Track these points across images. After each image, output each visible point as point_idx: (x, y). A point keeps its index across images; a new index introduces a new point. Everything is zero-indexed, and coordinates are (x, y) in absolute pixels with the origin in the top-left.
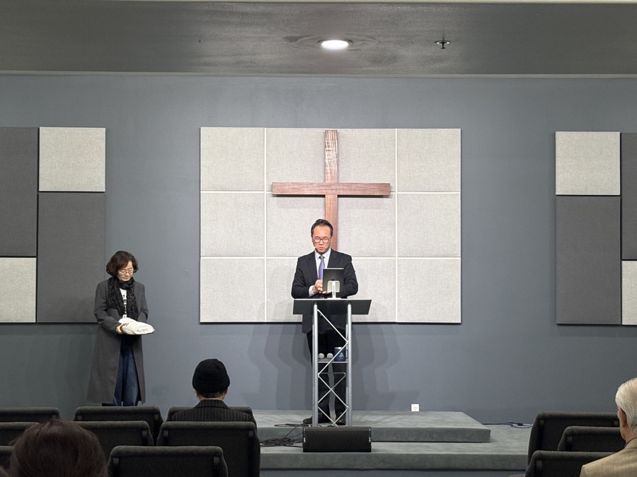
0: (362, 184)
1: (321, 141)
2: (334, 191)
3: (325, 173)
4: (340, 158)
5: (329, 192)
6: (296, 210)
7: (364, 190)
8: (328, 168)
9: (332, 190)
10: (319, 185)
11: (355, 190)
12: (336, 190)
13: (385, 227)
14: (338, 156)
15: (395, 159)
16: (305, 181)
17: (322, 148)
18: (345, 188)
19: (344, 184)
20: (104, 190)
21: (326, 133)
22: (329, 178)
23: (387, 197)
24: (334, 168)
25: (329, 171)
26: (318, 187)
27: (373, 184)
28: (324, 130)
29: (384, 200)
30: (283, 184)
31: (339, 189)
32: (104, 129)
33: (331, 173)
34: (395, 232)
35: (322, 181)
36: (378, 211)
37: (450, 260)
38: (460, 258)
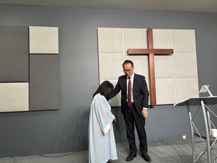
6: (137, 61)
13: (171, 67)
15: (172, 41)
20: (58, 53)
22: (150, 47)
32: (57, 28)
36: (167, 60)
37: (194, 79)
38: (197, 78)
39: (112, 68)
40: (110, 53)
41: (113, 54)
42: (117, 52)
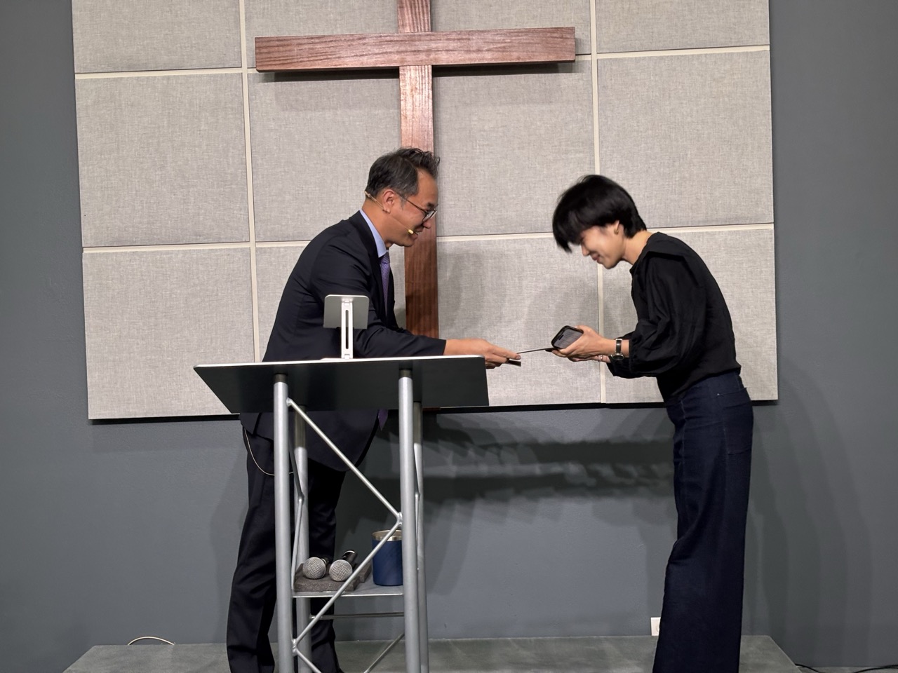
0: (498, 33)
2: (423, 56)
3: (397, 9)
5: (409, 58)
6: (328, 115)
7: (504, 49)
9: (417, 52)
10: (383, 41)
11: (479, 51)
12: (429, 51)
13: (567, 152)
18: (452, 45)
19: (448, 36)
22: (409, 22)
23: (569, 67)
26: (380, 44)
27: (528, 32)
29: (563, 78)
30: (285, 42)
31: (437, 51)
33: (414, 6)
36: (545, 107)
37: (745, 232)
38: (772, 227)
39: (162, 167)
40: (152, 66)
41: (168, 78)
42: (195, 63)
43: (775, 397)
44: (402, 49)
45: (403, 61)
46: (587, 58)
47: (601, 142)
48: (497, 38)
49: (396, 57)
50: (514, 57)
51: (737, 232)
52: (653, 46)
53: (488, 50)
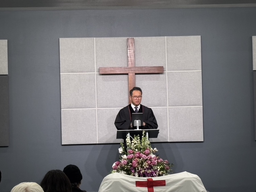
0: (148, 67)
1: (125, 44)
3: (128, 62)
4: (136, 53)
5: (131, 72)
7: (149, 70)
8: (129, 59)
9: (132, 70)
10: (125, 68)
11: (144, 70)
12: (134, 70)
14: (134, 52)
15: (165, 53)
16: (117, 66)
17: (126, 48)
18: (139, 69)
19: (138, 67)
21: (128, 39)
22: (130, 64)
23: (162, 73)
24: (133, 59)
25: (130, 60)
26: (124, 69)
27: (154, 67)
28: (127, 38)
29: (161, 75)
30: (105, 68)
31: (136, 70)
32: (6, 41)
33: (131, 61)
34: (166, 93)
35: (126, 66)
36: (157, 81)
37: (197, 107)
38: (202, 106)
39: (78, 92)
42: (85, 71)
43: (203, 141)
44: (129, 70)
45: (129, 72)
46: (165, 72)
47: (168, 89)
48: (148, 68)
49: (128, 71)
50: (151, 72)
51: (195, 107)
52: (178, 70)
53: (146, 70)
